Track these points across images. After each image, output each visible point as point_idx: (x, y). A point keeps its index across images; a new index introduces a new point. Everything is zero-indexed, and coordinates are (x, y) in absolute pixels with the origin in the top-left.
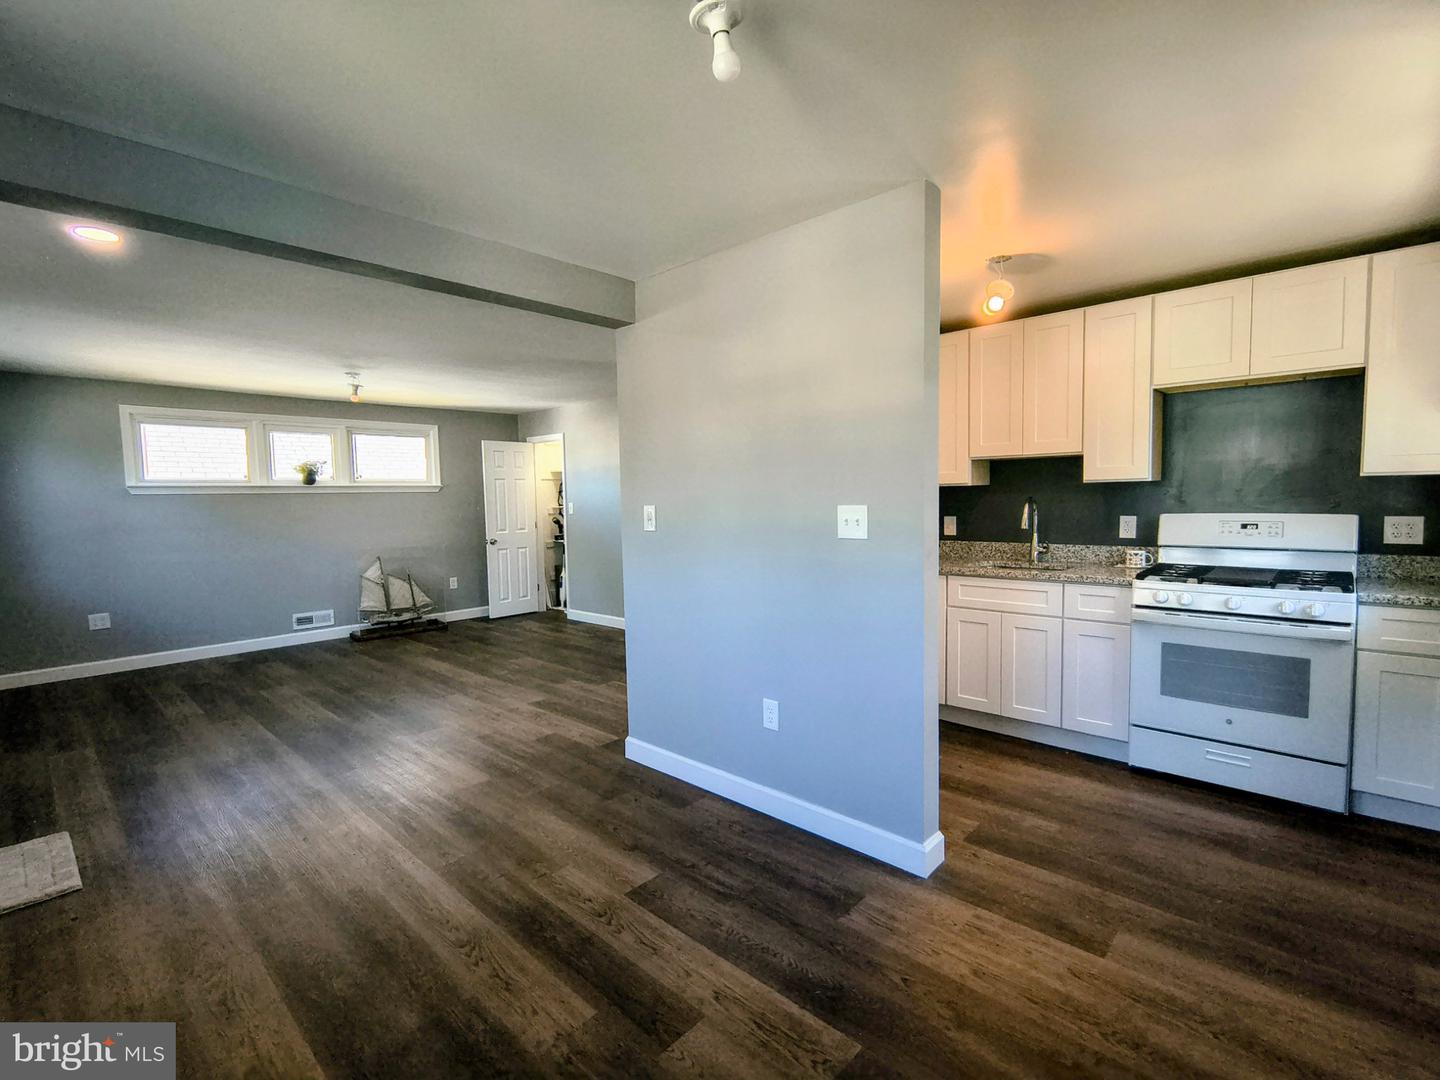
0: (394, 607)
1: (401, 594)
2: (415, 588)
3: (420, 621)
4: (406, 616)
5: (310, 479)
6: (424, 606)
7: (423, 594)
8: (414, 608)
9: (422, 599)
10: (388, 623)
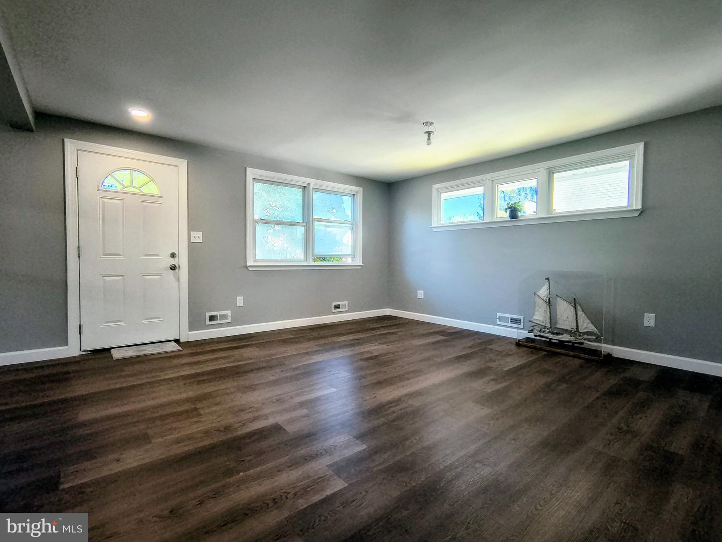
0: (558, 326)
1: (566, 316)
2: (580, 313)
3: (582, 346)
4: (565, 337)
5: (514, 213)
6: (587, 333)
7: (588, 321)
8: (575, 332)
9: (586, 325)
10: (550, 339)
